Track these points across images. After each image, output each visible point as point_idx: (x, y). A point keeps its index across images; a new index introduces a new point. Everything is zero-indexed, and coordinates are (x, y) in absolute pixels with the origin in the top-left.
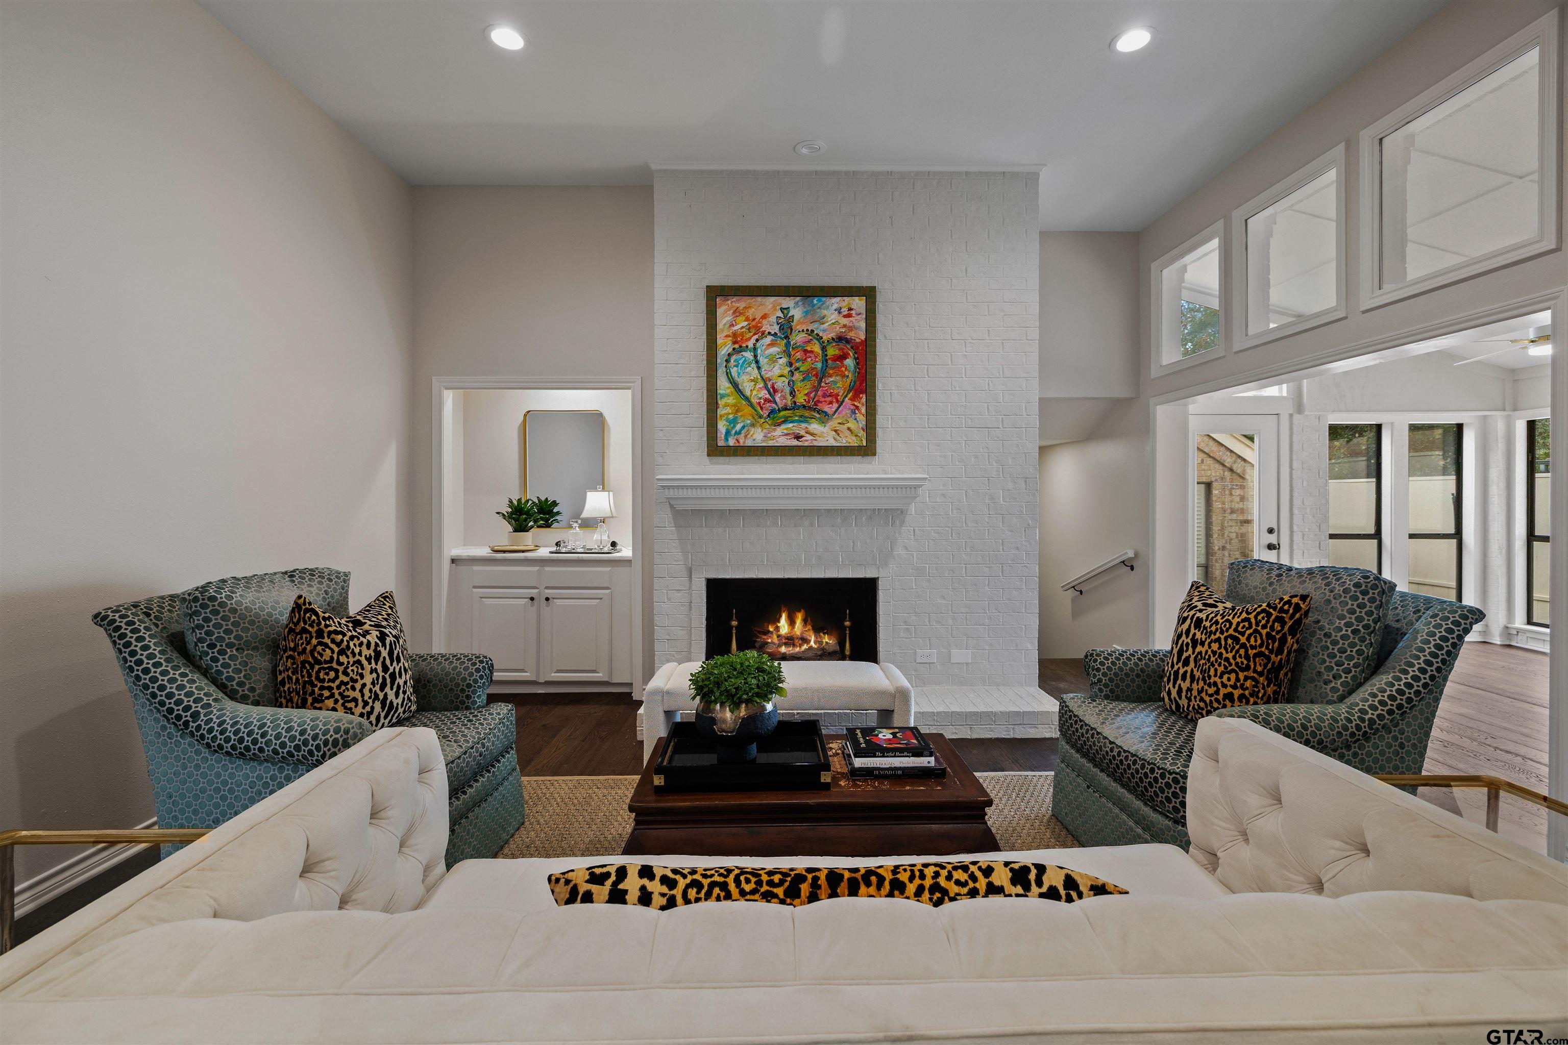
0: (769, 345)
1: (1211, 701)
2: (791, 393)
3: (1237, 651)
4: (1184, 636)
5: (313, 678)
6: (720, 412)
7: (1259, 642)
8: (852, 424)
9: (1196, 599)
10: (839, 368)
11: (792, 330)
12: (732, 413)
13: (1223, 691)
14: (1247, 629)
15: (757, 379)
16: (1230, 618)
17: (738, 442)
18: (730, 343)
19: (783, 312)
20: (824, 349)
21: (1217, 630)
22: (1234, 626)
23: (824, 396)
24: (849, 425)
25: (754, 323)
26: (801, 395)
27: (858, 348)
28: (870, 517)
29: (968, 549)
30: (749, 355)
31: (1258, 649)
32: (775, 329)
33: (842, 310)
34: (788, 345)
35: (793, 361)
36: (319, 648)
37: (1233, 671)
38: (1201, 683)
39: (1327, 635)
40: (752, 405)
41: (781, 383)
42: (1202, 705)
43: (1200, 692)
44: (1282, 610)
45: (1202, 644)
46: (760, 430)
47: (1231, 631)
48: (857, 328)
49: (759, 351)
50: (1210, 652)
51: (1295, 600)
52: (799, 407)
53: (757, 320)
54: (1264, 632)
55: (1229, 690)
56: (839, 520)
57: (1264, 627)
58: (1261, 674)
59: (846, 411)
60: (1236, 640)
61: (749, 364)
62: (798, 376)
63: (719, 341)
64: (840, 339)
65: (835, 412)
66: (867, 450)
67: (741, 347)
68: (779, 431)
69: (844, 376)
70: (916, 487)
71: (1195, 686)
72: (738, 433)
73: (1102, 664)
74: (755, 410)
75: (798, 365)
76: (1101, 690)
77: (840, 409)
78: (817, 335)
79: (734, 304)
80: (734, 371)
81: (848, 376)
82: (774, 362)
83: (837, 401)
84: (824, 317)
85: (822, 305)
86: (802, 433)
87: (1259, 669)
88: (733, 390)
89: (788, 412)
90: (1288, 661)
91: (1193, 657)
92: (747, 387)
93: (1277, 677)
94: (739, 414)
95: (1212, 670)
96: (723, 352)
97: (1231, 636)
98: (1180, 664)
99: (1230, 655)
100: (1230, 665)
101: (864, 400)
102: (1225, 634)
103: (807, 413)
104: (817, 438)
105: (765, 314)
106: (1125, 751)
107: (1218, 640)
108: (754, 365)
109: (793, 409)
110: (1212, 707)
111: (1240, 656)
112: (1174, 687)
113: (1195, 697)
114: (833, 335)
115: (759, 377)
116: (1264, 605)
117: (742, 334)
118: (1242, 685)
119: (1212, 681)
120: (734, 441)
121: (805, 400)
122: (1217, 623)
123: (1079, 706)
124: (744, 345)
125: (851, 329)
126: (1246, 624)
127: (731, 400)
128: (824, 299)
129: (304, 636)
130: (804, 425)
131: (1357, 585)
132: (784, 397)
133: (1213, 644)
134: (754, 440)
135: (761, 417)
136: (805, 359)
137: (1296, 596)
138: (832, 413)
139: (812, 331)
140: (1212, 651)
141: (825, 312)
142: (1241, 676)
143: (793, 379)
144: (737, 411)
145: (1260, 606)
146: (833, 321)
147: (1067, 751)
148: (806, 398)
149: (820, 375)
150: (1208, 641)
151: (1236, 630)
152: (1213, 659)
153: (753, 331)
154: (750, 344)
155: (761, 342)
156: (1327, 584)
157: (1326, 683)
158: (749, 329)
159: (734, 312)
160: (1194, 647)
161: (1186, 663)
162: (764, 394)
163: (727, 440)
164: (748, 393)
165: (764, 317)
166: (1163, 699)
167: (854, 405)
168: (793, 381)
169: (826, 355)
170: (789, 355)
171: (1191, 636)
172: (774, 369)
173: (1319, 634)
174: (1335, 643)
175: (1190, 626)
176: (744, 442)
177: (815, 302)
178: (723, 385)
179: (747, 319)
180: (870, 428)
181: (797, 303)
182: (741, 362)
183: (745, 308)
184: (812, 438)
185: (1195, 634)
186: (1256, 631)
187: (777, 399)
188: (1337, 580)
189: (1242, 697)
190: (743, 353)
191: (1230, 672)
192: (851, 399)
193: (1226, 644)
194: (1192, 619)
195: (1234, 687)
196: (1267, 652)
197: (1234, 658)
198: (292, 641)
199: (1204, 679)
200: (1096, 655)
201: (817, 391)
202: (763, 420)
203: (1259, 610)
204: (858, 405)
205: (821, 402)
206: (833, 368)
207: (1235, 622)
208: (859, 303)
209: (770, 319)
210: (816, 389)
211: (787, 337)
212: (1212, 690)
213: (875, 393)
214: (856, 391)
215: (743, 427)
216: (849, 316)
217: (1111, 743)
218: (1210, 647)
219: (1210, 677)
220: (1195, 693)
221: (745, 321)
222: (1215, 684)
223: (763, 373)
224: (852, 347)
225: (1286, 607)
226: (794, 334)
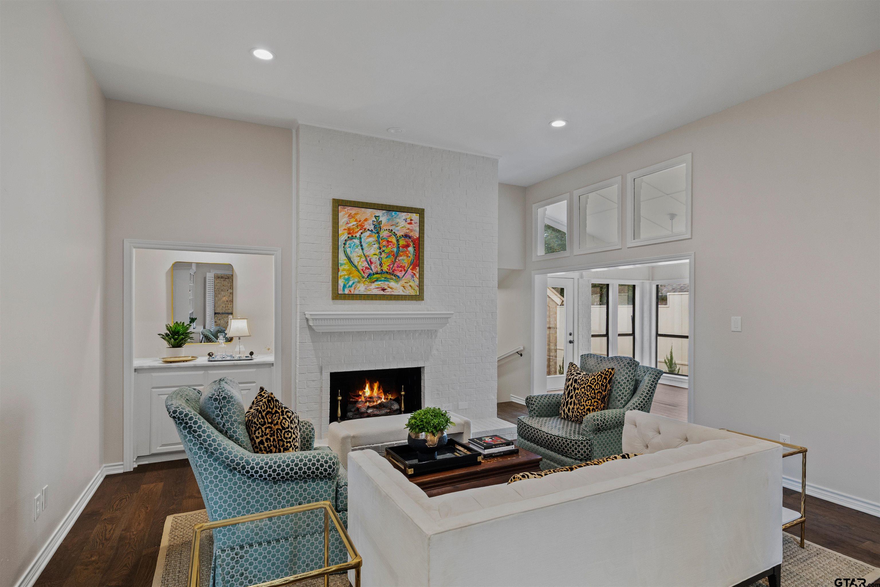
0: (368, 236)
1: (582, 412)
2: (380, 265)
3: (591, 391)
4: (570, 386)
5: (283, 438)
6: (340, 274)
7: (599, 387)
8: (412, 283)
9: (573, 371)
10: (405, 252)
11: (381, 229)
12: (347, 275)
13: (586, 408)
14: (595, 382)
15: (362, 255)
16: (588, 378)
17: (350, 292)
18: (346, 233)
19: (376, 218)
20: (398, 240)
21: (583, 383)
22: (590, 382)
23: (398, 267)
24: (410, 284)
25: (360, 223)
26: (386, 266)
27: (415, 242)
28: (420, 334)
29: (466, 350)
30: (357, 241)
31: (598, 390)
32: (372, 227)
33: (407, 220)
34: (378, 237)
35: (381, 247)
36: (284, 421)
37: (590, 399)
38: (578, 405)
39: (619, 383)
40: (358, 271)
41: (375, 259)
42: (578, 414)
43: (577, 409)
44: (606, 375)
45: (578, 389)
46: (363, 285)
47: (589, 384)
48: (414, 231)
49: (363, 240)
50: (581, 393)
51: (610, 370)
52: (384, 272)
53: (362, 221)
54: (600, 383)
55: (589, 407)
56: (404, 336)
57: (600, 381)
58: (599, 400)
59: (409, 275)
60: (591, 387)
61: (357, 247)
62: (384, 255)
63: (340, 232)
64: (406, 236)
65: (403, 276)
66: (419, 297)
67: (352, 236)
68: (374, 285)
69: (408, 256)
70: (447, 318)
71: (575, 407)
72: (351, 286)
73: (535, 401)
74: (360, 274)
75: (384, 249)
76: (535, 413)
77: (406, 274)
78: (394, 233)
79: (349, 211)
80: (348, 250)
81: (410, 257)
82: (371, 246)
83: (404, 270)
84: (398, 223)
85: (397, 216)
86: (386, 287)
87: (599, 398)
88: (348, 261)
89: (378, 275)
90: (607, 394)
91: (574, 395)
92: (356, 260)
93: (604, 400)
94: (351, 275)
95: (582, 399)
96: (342, 239)
97: (589, 386)
98: (569, 398)
99: (589, 393)
100: (589, 397)
101: (418, 270)
102: (587, 385)
103: (388, 276)
104: (394, 290)
105: (366, 219)
106: (553, 436)
107: (584, 387)
108: (360, 247)
109: (381, 273)
110: (582, 414)
111: (592, 393)
112: (566, 408)
113: (576, 411)
114: (402, 233)
115: (363, 254)
116: (600, 373)
117: (353, 229)
118: (593, 404)
119: (582, 404)
120: (348, 291)
121: (387, 269)
122: (583, 380)
123: (528, 421)
124: (354, 235)
125: (412, 231)
126: (594, 380)
127: (346, 267)
128: (398, 213)
129: (277, 415)
130: (387, 283)
131: (628, 363)
132: (376, 267)
133: (582, 389)
134: (360, 291)
135: (363, 278)
136: (388, 246)
137: (610, 369)
138: (402, 277)
139: (392, 230)
140: (582, 392)
141: (398, 220)
142: (593, 401)
143: (381, 256)
144: (350, 274)
145: (598, 373)
146: (403, 226)
147: (523, 442)
148: (388, 267)
149: (395, 255)
150: (580, 388)
151: (590, 383)
152: (582, 395)
153: (359, 228)
154: (358, 235)
155: (363, 234)
156: (619, 363)
157: (619, 401)
158: (357, 226)
159: (349, 216)
160: (575, 391)
161: (572, 398)
162: (365, 264)
163: (344, 290)
164: (356, 264)
165: (366, 220)
166: (561, 414)
167: (413, 272)
168: (381, 258)
169: (399, 244)
170: (379, 243)
171: (573, 386)
172: (371, 251)
173: (616, 383)
174: (621, 385)
175: (572, 382)
176: (354, 292)
177: (393, 214)
178: (342, 258)
179: (356, 221)
180: (421, 286)
181: (383, 214)
182: (352, 245)
183: (355, 214)
184: (391, 290)
185: (574, 386)
186: (598, 383)
187: (373, 268)
188: (622, 361)
189: (593, 409)
190: (353, 240)
191: (589, 400)
192: (411, 269)
193: (587, 389)
194: (573, 379)
195: (590, 406)
196: (601, 391)
197: (590, 394)
198: (270, 418)
199: (579, 404)
200: (532, 398)
201: (394, 264)
202: (364, 280)
203: (598, 375)
204: (415, 273)
205: (396, 270)
206: (402, 252)
207: (590, 379)
208: (415, 217)
209: (369, 221)
210: (393, 263)
211: (378, 233)
212: (582, 408)
213: (424, 267)
214: (414, 265)
215: (353, 283)
216: (410, 223)
217: (546, 433)
218: (581, 390)
219: (581, 402)
220: (575, 409)
221: (355, 221)
222: (583, 405)
223: (364, 252)
224: (412, 241)
225: (607, 373)
226: (382, 231)
